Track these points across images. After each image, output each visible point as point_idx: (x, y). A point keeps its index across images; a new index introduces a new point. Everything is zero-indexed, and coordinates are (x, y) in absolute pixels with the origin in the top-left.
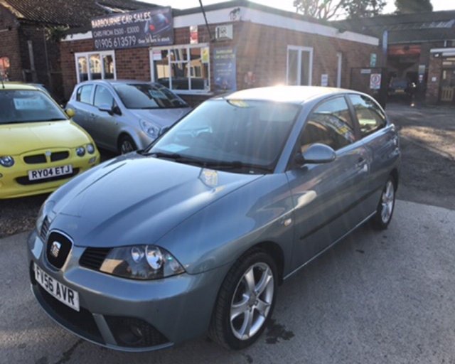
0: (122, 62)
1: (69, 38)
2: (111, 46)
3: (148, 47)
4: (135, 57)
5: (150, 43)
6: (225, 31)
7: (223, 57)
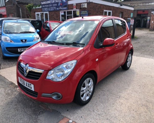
0: (51, 15)
2: (47, 10)
5: (60, 9)
6: (84, 5)
7: (84, 13)
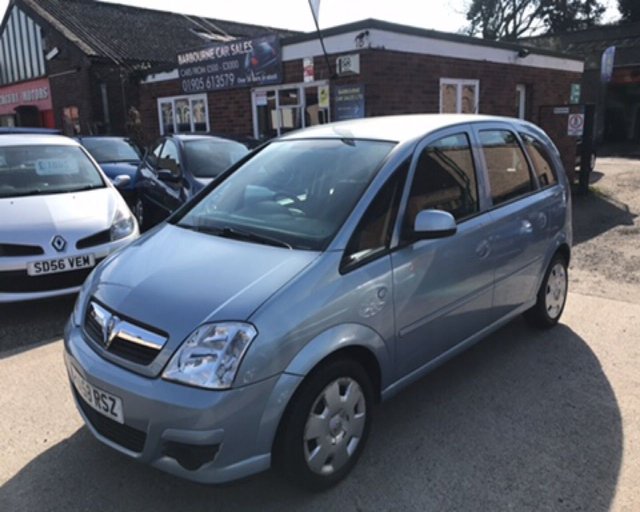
0: (217, 108)
1: (150, 79)
2: (202, 88)
3: (249, 88)
4: (232, 101)
5: (252, 82)
6: (348, 63)
7: (347, 98)
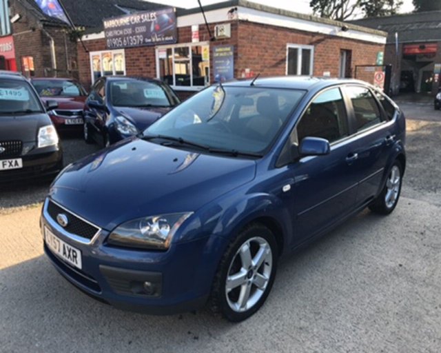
0: (131, 60)
1: (84, 38)
2: (121, 45)
3: (154, 46)
4: (142, 55)
5: (156, 42)
6: (222, 29)
